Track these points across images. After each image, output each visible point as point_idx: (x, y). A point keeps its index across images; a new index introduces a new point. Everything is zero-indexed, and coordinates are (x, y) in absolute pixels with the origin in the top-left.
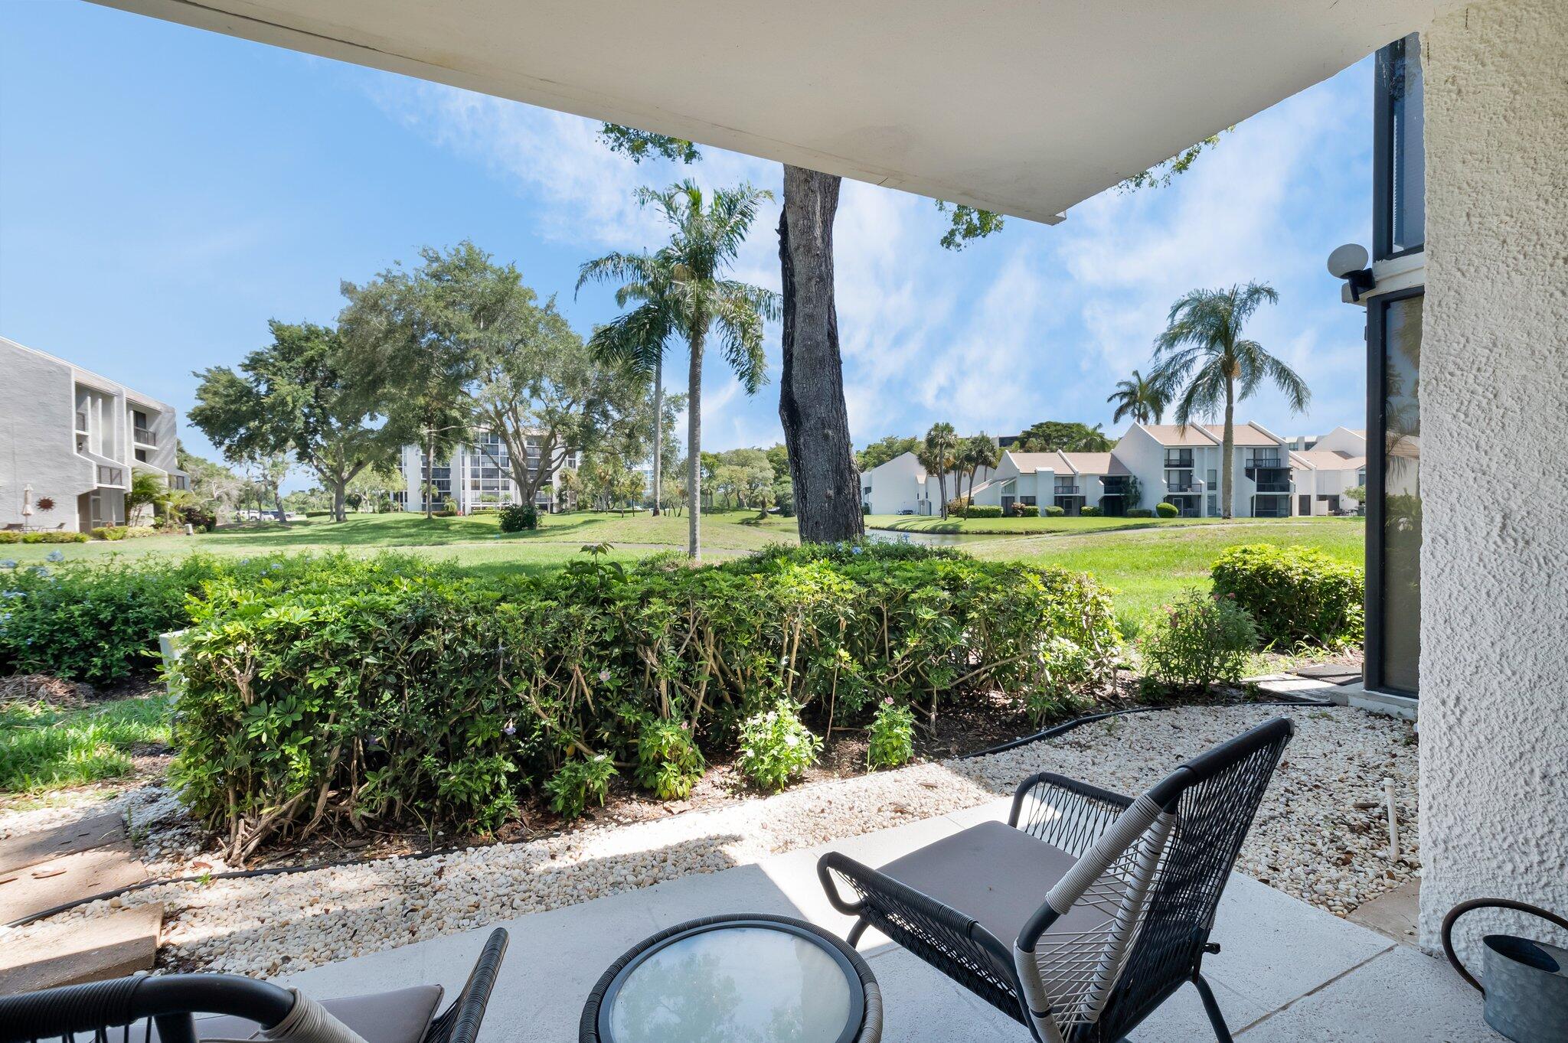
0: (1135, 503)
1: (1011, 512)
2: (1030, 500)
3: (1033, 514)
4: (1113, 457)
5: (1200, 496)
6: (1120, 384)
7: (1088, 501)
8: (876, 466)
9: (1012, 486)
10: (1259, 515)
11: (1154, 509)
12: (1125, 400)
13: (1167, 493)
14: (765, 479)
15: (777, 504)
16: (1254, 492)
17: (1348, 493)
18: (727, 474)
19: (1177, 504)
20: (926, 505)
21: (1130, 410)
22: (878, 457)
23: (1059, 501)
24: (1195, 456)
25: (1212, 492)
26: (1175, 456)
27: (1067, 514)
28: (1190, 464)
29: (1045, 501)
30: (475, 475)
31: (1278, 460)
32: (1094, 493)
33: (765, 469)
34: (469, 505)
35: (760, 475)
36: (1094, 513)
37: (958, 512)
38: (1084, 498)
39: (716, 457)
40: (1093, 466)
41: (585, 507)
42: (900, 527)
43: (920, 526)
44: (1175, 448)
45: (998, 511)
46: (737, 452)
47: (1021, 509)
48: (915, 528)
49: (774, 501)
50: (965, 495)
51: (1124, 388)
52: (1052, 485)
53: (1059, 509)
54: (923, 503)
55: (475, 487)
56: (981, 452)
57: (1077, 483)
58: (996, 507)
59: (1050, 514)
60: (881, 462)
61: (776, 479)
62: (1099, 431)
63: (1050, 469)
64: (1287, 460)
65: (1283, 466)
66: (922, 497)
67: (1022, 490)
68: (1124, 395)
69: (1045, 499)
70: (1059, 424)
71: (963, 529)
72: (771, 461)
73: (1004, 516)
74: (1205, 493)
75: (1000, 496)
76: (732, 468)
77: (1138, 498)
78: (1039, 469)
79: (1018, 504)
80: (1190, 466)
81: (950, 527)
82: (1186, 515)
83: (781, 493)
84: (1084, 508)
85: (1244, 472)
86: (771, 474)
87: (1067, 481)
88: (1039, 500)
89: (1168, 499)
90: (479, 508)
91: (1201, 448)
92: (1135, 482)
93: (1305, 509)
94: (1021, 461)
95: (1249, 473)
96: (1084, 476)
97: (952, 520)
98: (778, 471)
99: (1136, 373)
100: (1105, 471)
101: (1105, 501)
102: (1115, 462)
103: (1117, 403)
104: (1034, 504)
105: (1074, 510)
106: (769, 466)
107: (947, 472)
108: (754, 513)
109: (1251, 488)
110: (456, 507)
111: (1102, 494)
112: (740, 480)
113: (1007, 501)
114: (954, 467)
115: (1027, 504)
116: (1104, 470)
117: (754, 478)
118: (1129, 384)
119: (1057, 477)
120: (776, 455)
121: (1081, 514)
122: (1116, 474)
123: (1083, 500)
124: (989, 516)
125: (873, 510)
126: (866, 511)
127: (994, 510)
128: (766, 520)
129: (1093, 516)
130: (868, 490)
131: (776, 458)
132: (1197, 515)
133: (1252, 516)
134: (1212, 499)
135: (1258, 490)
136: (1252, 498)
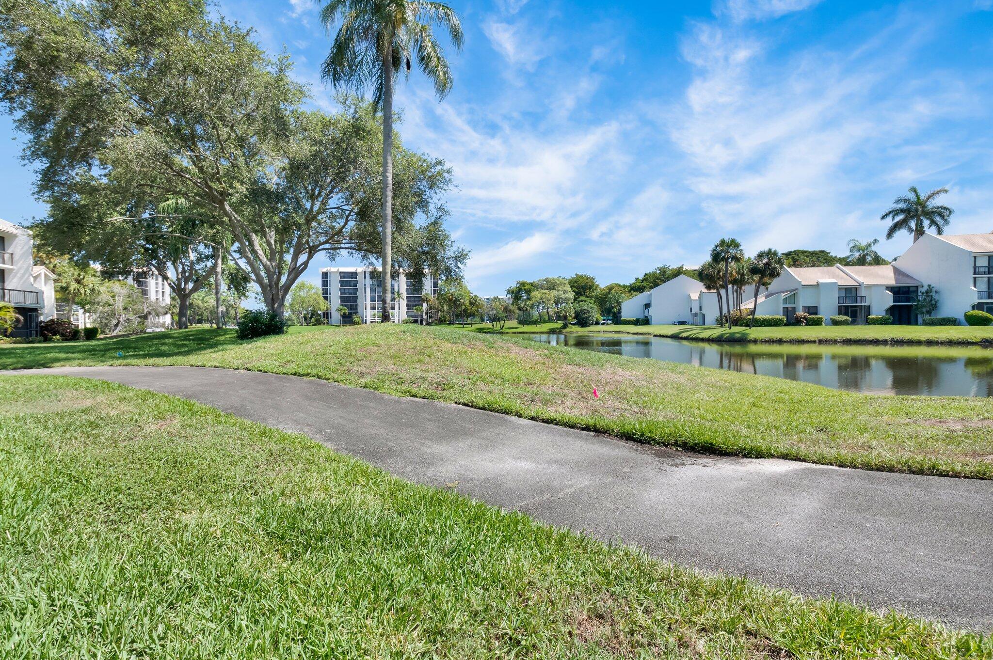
0: (932, 311)
1: (794, 321)
2: (813, 310)
3: (818, 322)
4: (895, 269)
6: (898, 201)
7: (876, 310)
8: (652, 288)
9: (792, 297)
11: (960, 316)
12: (900, 217)
13: (977, 301)
14: (567, 299)
15: (576, 317)
18: (539, 296)
19: (990, 310)
20: (700, 319)
21: (905, 227)
22: (654, 281)
23: (842, 310)
26: (983, 262)
27: (853, 322)
29: (827, 310)
30: (373, 300)
32: (881, 302)
33: (567, 292)
34: (369, 319)
35: (563, 296)
36: (882, 322)
37: (736, 322)
38: (869, 307)
39: (532, 284)
40: (872, 277)
41: (445, 321)
42: (684, 335)
43: (706, 334)
44: (982, 255)
45: (781, 320)
46: (547, 280)
47: (805, 318)
48: (701, 336)
49: (573, 315)
50: (746, 308)
51: (902, 205)
52: (836, 295)
53: (844, 317)
54: (696, 315)
55: (373, 308)
56: (767, 264)
57: (862, 292)
58: (778, 317)
59: (835, 323)
60: (657, 285)
61: (575, 300)
62: (874, 248)
63: (833, 281)
66: (696, 310)
67: (803, 302)
68: (897, 212)
69: (828, 308)
71: (751, 337)
72: (572, 287)
73: (786, 325)
75: (782, 306)
76: (543, 291)
77: (933, 306)
78: (821, 281)
79: (801, 313)
81: (738, 335)
83: (579, 309)
84: (870, 317)
86: (571, 295)
87: (850, 292)
88: (822, 310)
89: (979, 306)
90: (375, 322)
92: (928, 291)
94: (803, 275)
96: (869, 287)
97: (737, 330)
98: (576, 293)
99: (914, 190)
100: (892, 281)
101: (892, 310)
102: (898, 272)
103: (889, 222)
104: (816, 314)
105: (861, 317)
106: (570, 289)
108: (559, 324)
110: (360, 321)
111: (889, 303)
112: (549, 300)
113: (789, 311)
115: (810, 314)
116: (890, 281)
117: (559, 298)
118: (905, 201)
119: (840, 288)
120: (576, 282)
121: (868, 322)
122: (904, 283)
123: (868, 309)
124: (771, 325)
125: (653, 320)
126: (646, 322)
127: (776, 320)
128: (568, 330)
129: (882, 324)
130: (648, 306)
131: (575, 285)
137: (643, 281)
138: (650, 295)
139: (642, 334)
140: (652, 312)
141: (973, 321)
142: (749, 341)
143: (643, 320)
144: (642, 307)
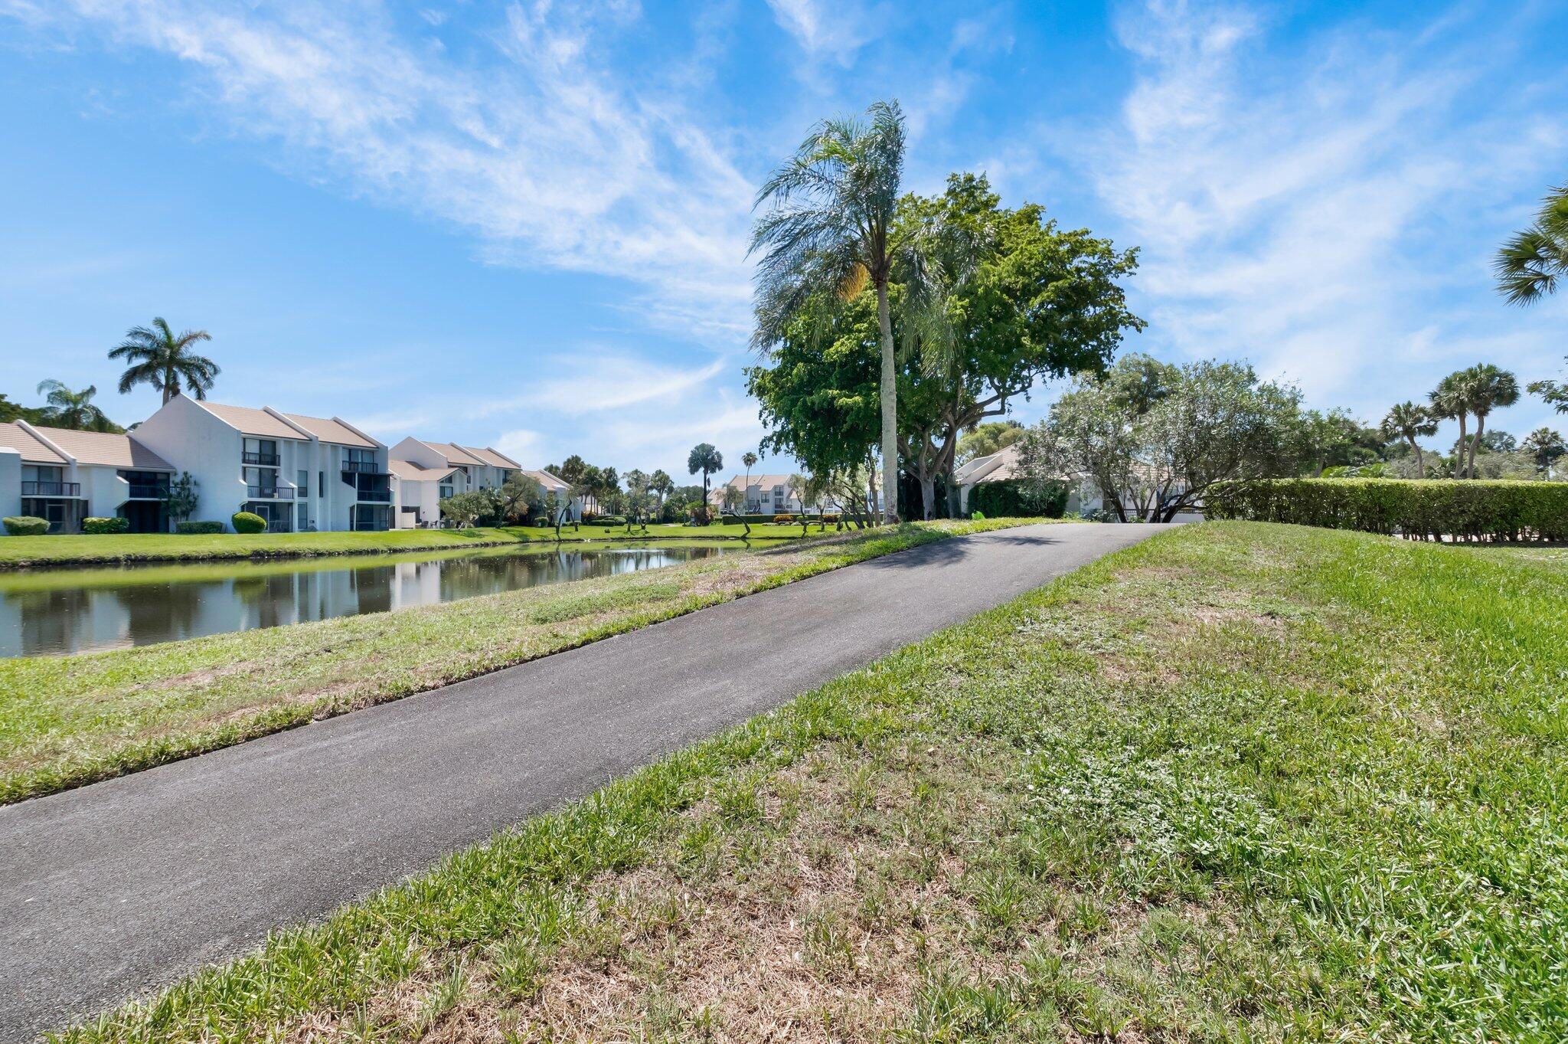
4: (131, 442)
5: (290, 504)
6: (135, 334)
7: (98, 507)
10: (362, 527)
11: (227, 520)
12: (140, 361)
13: (246, 499)
16: (355, 501)
19: (262, 513)
21: (148, 377)
23: (28, 507)
24: (281, 450)
25: (303, 500)
26: (253, 448)
27: (55, 530)
28: (274, 460)
31: (375, 465)
32: (108, 496)
36: (109, 528)
38: (86, 502)
44: (253, 437)
51: (143, 342)
52: (17, 478)
53: (36, 520)
57: (73, 476)
59: (14, 530)
62: (93, 401)
63: (11, 453)
64: (386, 466)
65: (380, 471)
68: (136, 351)
74: (297, 500)
77: (191, 505)
80: (273, 463)
82: (274, 529)
84: (89, 520)
85: (340, 476)
87: (49, 474)
89: (248, 507)
91: (289, 441)
92: (183, 481)
95: (347, 478)
96: (86, 468)
99: (163, 324)
100: (128, 462)
101: (126, 509)
102: (137, 449)
103: (123, 365)
105: (70, 518)
109: (350, 496)
111: (123, 497)
116: (123, 460)
118: (148, 336)
119: (27, 466)
121: (84, 529)
122: (147, 466)
123: (85, 507)
129: (110, 532)
132: (287, 529)
133: (352, 529)
134: (303, 508)
135: (360, 498)
136: (352, 508)
141: (244, 527)
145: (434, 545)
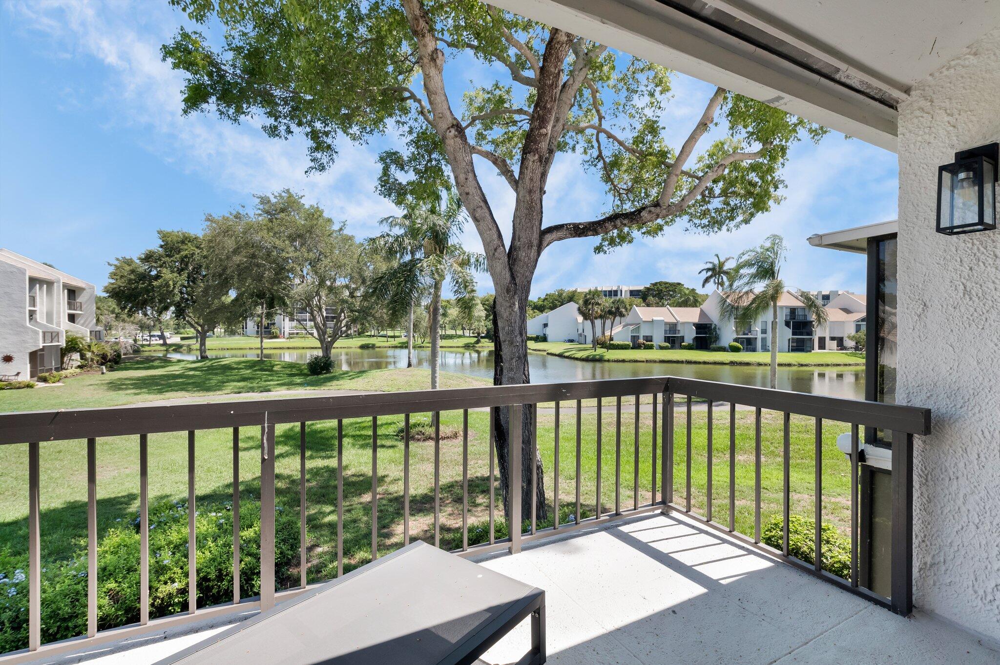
0: (715, 341)
1: (636, 346)
2: (649, 339)
3: (651, 347)
4: (702, 310)
5: (756, 338)
7: (686, 339)
8: (551, 309)
9: (638, 329)
10: (793, 350)
11: (727, 346)
12: (710, 273)
13: (735, 336)
14: (480, 317)
15: (487, 335)
16: (791, 336)
17: (849, 337)
18: (455, 313)
19: (742, 343)
20: (583, 338)
21: (712, 280)
22: (553, 303)
23: (667, 339)
25: (764, 336)
26: (740, 312)
27: (672, 348)
29: (658, 339)
31: (805, 316)
32: (690, 335)
33: (480, 311)
34: (287, 331)
35: (476, 314)
37: (603, 345)
38: (683, 337)
39: (448, 302)
40: (688, 316)
41: (363, 333)
42: (567, 354)
43: (580, 355)
44: (740, 307)
45: (629, 345)
47: (644, 344)
48: (576, 356)
49: (485, 332)
50: (607, 333)
51: (710, 266)
52: (663, 329)
53: (667, 344)
54: (580, 335)
55: (291, 320)
56: (618, 309)
57: (679, 328)
58: (627, 343)
59: (661, 348)
60: (555, 307)
61: (486, 318)
63: (662, 318)
64: (811, 316)
65: (807, 320)
66: (580, 331)
67: (644, 332)
68: (708, 270)
69: (658, 337)
70: (667, 283)
71: (606, 358)
72: (483, 304)
73: (632, 348)
74: (760, 336)
75: (630, 335)
76: (458, 309)
77: (717, 338)
78: (655, 318)
79: (641, 340)
81: (598, 357)
82: (748, 350)
84: (683, 344)
85: (784, 323)
86: (483, 313)
87: (673, 327)
88: (654, 339)
89: (736, 340)
90: (293, 334)
92: (715, 328)
93: (822, 346)
94: (643, 313)
95: (787, 324)
96: (684, 323)
97: (600, 351)
98: (488, 310)
99: (718, 257)
101: (696, 339)
102: (703, 314)
103: (704, 275)
104: (651, 341)
105: (677, 345)
106: (482, 308)
107: (596, 318)
108: (473, 340)
109: (788, 333)
110: (278, 332)
111: (694, 335)
113: (634, 338)
114: (601, 317)
115: (647, 341)
116: (696, 319)
118: (712, 263)
119: (666, 324)
120: (488, 301)
121: (681, 348)
122: (703, 322)
123: (682, 339)
124: (623, 349)
125: (549, 339)
126: (544, 339)
127: (626, 345)
128: (480, 345)
129: (689, 349)
130: (546, 325)
131: (487, 303)
132: (754, 350)
133: (789, 351)
134: (764, 340)
135: (793, 335)
136: (789, 340)
137: (544, 300)
138: (548, 316)
139: (539, 350)
140: (548, 331)
141: (733, 349)
142: (605, 361)
143: (542, 338)
144: (542, 326)
145: (830, 363)
